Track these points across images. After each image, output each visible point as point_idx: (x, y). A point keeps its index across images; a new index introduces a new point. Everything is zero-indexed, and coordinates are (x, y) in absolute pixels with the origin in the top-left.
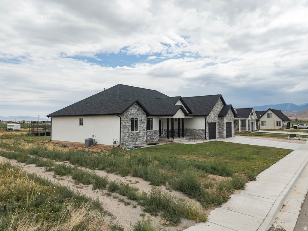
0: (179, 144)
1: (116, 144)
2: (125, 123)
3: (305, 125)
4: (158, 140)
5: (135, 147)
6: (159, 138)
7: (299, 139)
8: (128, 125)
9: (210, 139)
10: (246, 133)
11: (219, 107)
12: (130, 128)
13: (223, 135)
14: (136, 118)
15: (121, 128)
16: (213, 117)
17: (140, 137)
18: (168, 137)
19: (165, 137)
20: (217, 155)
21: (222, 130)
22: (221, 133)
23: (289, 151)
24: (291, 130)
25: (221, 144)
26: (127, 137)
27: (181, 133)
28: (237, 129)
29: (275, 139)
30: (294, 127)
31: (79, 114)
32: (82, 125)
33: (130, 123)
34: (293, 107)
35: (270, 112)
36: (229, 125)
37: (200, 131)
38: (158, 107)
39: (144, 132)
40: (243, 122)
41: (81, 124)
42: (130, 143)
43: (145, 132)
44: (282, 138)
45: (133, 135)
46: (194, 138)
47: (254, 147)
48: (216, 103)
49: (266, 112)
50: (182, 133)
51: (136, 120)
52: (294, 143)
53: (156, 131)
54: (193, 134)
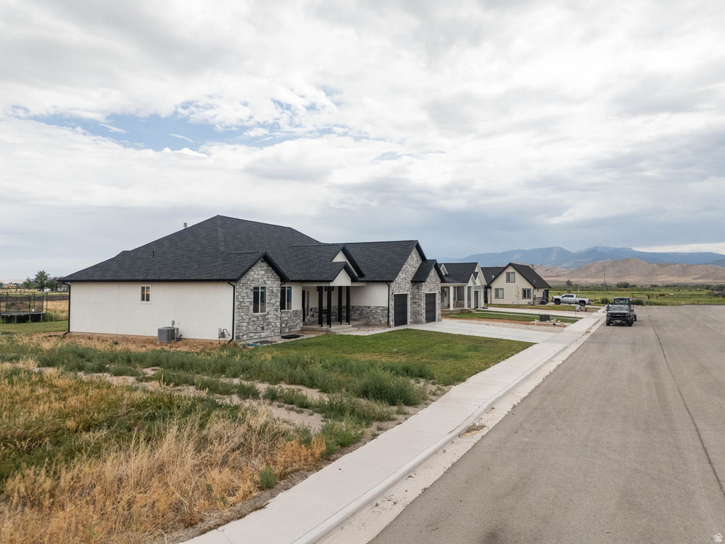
0: (341, 335)
1: (224, 337)
2: (243, 298)
3: (575, 295)
4: (299, 329)
5: (261, 342)
6: (302, 325)
7: (554, 324)
8: (248, 300)
9: (396, 325)
10: (463, 314)
11: (413, 263)
12: (252, 307)
13: (419, 317)
14: (262, 288)
15: (235, 307)
16: (402, 283)
17: (269, 324)
18: (320, 323)
19: (312, 323)
20: (410, 352)
21: (419, 309)
22: (415, 314)
23: (526, 345)
24: (549, 306)
25: (417, 334)
26: (246, 324)
27: (344, 314)
28: (446, 304)
29: (513, 325)
30: (556, 299)
31: (141, 278)
32: (148, 300)
33: (252, 296)
34: (563, 254)
35: (511, 270)
36: (431, 298)
37: (379, 311)
38: (299, 264)
39: (277, 313)
40: (459, 291)
41: (145, 297)
42: (251, 335)
43: (279, 313)
44: (527, 322)
45: (256, 319)
46: (367, 325)
47: (473, 340)
48: (407, 256)
49: (505, 268)
50: (346, 314)
51: (263, 290)
52: (543, 331)
53: (297, 311)
54: (366, 317)
